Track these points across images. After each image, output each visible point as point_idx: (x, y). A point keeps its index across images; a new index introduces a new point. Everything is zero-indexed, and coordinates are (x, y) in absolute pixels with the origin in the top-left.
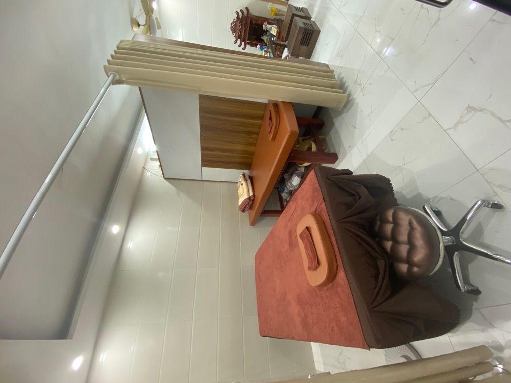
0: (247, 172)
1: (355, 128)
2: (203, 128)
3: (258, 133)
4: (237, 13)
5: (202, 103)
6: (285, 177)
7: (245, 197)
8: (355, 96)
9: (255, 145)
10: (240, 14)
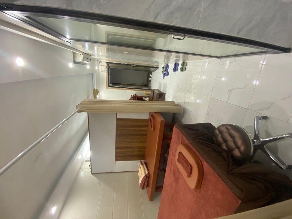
0: (143, 161)
1: (192, 119)
2: (117, 135)
3: (146, 135)
4: (131, 96)
5: (117, 122)
6: (166, 156)
7: (143, 175)
8: (187, 108)
9: (145, 142)
10: (133, 96)
